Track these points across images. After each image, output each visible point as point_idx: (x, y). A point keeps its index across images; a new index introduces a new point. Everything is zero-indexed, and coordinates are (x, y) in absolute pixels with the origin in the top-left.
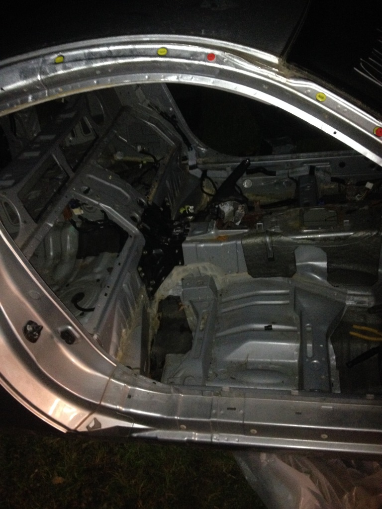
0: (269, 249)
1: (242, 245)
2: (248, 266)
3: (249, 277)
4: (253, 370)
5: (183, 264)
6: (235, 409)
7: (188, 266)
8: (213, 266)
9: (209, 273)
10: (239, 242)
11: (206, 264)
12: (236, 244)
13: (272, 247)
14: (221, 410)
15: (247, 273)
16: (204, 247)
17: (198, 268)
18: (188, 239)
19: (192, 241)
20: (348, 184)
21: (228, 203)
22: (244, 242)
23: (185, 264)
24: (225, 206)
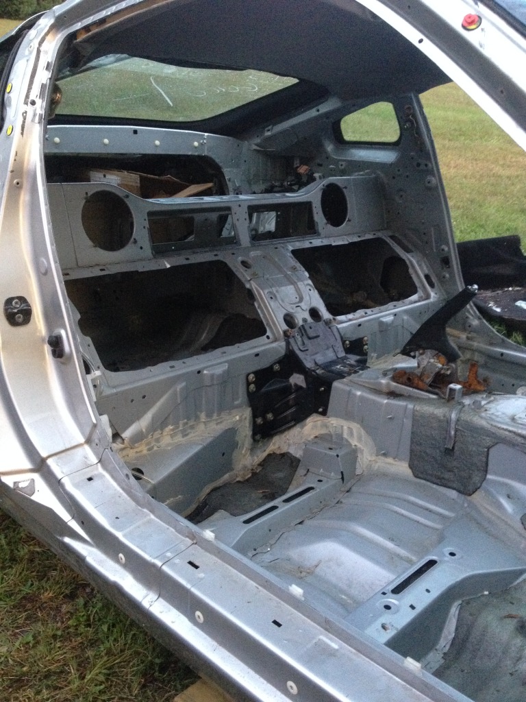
0: (450, 433)
1: (414, 411)
2: (412, 451)
3: (408, 472)
5: (324, 413)
6: (197, 567)
7: (330, 419)
8: (363, 432)
9: (354, 442)
10: (410, 406)
11: (355, 427)
12: (406, 407)
13: (456, 430)
15: (407, 465)
16: (361, 397)
17: (342, 426)
22: (418, 408)
23: (328, 414)
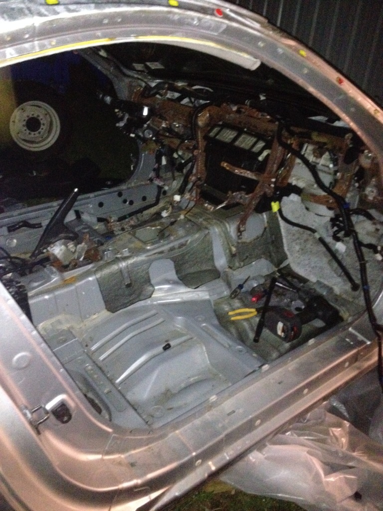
0: (125, 276)
1: (97, 280)
2: (105, 301)
3: (109, 314)
4: (179, 392)
6: (234, 412)
8: (68, 316)
9: (65, 326)
10: (91, 278)
11: (60, 317)
12: (90, 281)
13: (129, 272)
14: (224, 421)
15: (106, 311)
16: (49, 298)
18: (30, 294)
19: (37, 295)
20: (112, 221)
21: (57, 243)
22: (99, 275)
24: (54, 248)
